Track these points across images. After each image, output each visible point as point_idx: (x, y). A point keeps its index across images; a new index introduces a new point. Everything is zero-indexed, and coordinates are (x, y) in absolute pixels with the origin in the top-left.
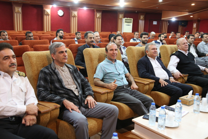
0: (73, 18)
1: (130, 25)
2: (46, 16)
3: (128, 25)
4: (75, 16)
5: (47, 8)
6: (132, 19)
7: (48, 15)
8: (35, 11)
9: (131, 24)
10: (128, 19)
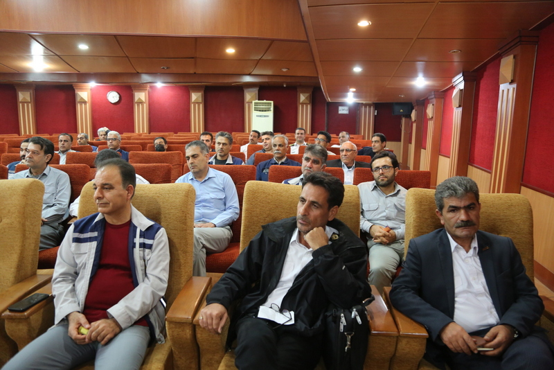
0: (138, 106)
1: (267, 116)
2: (81, 105)
3: (260, 116)
4: (140, 102)
5: (82, 89)
6: (272, 102)
7: (85, 102)
8: (62, 96)
9: (271, 114)
10: (263, 103)
